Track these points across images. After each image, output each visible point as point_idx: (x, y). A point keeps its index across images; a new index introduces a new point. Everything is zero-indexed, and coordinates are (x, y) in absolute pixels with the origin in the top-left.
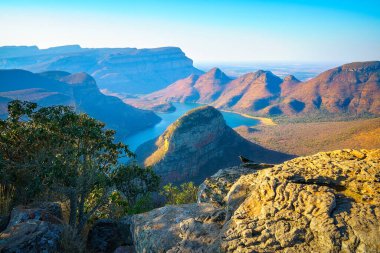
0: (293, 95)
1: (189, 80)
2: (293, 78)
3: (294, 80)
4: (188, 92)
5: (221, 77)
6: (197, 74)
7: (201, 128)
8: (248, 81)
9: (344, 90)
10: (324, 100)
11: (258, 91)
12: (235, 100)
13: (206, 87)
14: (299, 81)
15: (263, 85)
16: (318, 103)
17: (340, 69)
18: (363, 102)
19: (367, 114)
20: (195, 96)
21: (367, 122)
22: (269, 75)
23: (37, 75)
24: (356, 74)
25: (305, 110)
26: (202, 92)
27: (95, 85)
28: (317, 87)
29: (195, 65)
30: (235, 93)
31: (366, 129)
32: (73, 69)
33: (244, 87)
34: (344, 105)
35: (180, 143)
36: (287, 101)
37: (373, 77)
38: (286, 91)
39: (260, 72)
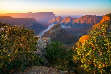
0: (75, 22)
1: (54, 19)
3: (75, 19)
4: (54, 21)
5: (61, 18)
6: (56, 18)
7: (57, 28)
8: (66, 19)
9: (85, 21)
10: (81, 23)
13: (58, 20)
14: (76, 19)
15: (69, 20)
17: (84, 16)
23: (24, 19)
24: (87, 17)
27: (35, 20)
28: (80, 20)
29: (55, 15)
30: (64, 21)
35: (53, 31)
37: (90, 18)
38: (74, 21)
39: (69, 17)
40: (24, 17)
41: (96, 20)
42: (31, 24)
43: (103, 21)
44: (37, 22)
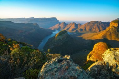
0: (80, 28)
1: (58, 24)
3: (80, 25)
4: (58, 27)
5: (65, 24)
6: (60, 23)
7: (63, 35)
8: (71, 25)
9: (90, 27)
10: (87, 29)
11: (73, 27)
12: (68, 29)
13: (62, 26)
15: (74, 26)
16: (85, 29)
17: (90, 22)
18: (94, 29)
19: (95, 32)
20: (60, 28)
21: (96, 33)
22: (75, 23)
24: (93, 24)
25: (83, 31)
27: (38, 26)
28: (85, 26)
29: (59, 21)
30: (68, 27)
31: (96, 35)
32: (33, 22)
33: (70, 26)
34: (90, 30)
36: (79, 29)
37: (96, 24)
39: (73, 23)
40: (26, 22)
41: (102, 27)
42: (34, 30)
43: (110, 27)
44: (40, 27)
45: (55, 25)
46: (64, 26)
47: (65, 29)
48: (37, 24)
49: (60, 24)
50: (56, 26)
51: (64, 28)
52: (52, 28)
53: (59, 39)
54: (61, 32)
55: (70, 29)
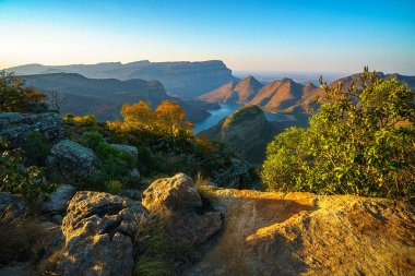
0: (311, 98)
1: (230, 85)
2: (312, 84)
3: (313, 87)
4: (229, 95)
5: (255, 83)
6: (236, 81)
7: (249, 122)
8: (276, 86)
11: (284, 94)
12: (266, 101)
13: (243, 90)
14: (316, 87)
15: (288, 90)
17: (349, 79)
20: (235, 97)
22: (292, 82)
26: (241, 94)
27: (163, 89)
29: (233, 74)
30: (266, 95)
32: (146, 78)
33: (272, 91)
35: (233, 133)
36: (307, 102)
38: (306, 95)
39: (286, 80)
40: (123, 78)
44: (168, 93)
45: (219, 86)
46: (252, 91)
47: (256, 102)
48: (159, 84)
49: (235, 84)
50: (224, 91)
51: (251, 98)
52: (210, 97)
53: (235, 137)
54: (241, 111)
55: (274, 103)
